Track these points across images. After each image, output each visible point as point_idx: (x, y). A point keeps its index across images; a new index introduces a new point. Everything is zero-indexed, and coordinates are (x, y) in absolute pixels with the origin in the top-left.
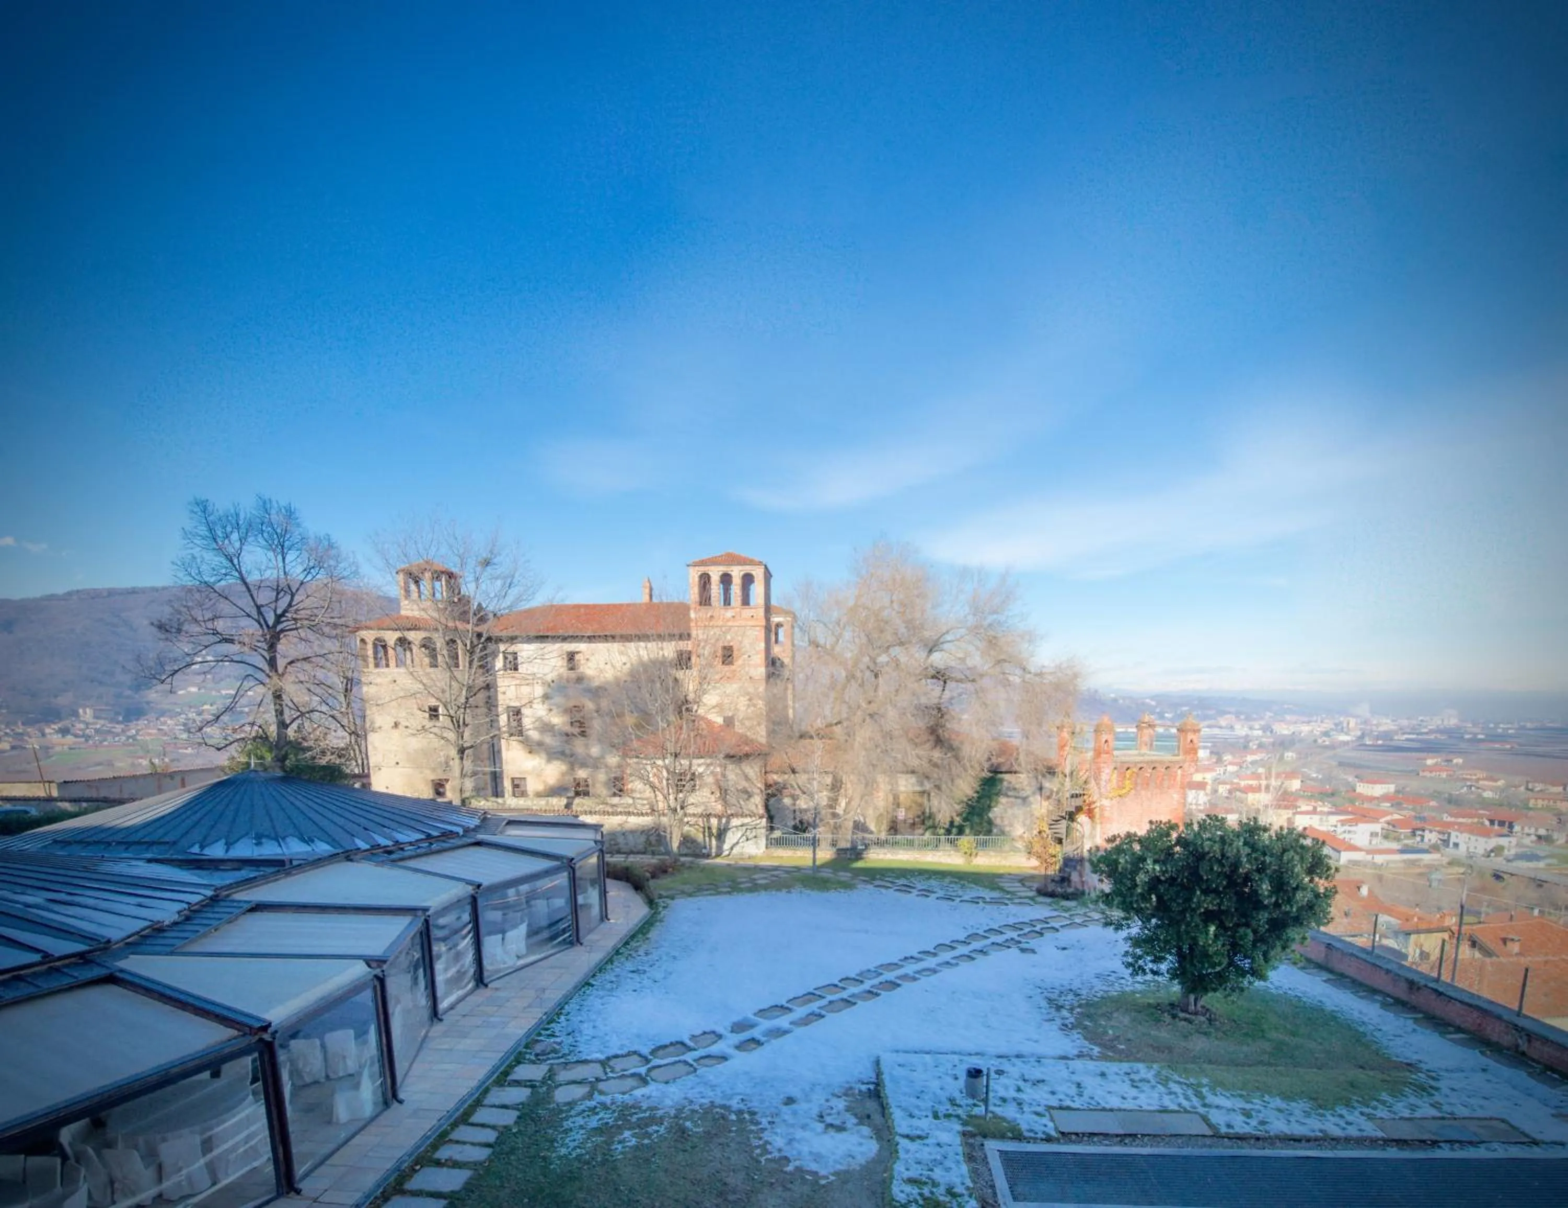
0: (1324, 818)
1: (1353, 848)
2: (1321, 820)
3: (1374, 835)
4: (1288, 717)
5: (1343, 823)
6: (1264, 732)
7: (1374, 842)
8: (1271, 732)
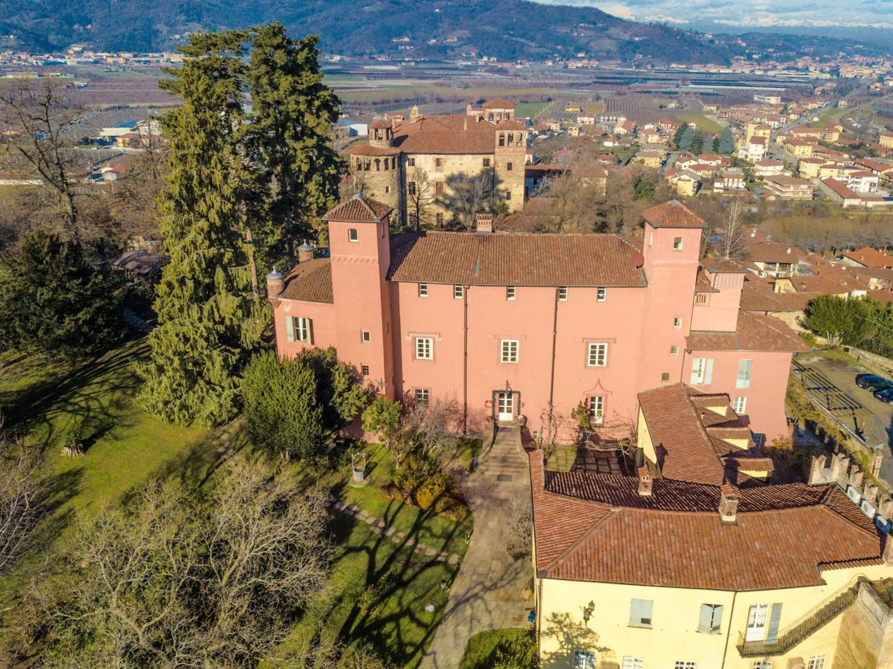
0: (841, 171)
1: (854, 195)
2: (839, 172)
3: (872, 185)
4: (857, 58)
5: (853, 175)
6: (832, 75)
7: (872, 190)
8: (838, 75)
